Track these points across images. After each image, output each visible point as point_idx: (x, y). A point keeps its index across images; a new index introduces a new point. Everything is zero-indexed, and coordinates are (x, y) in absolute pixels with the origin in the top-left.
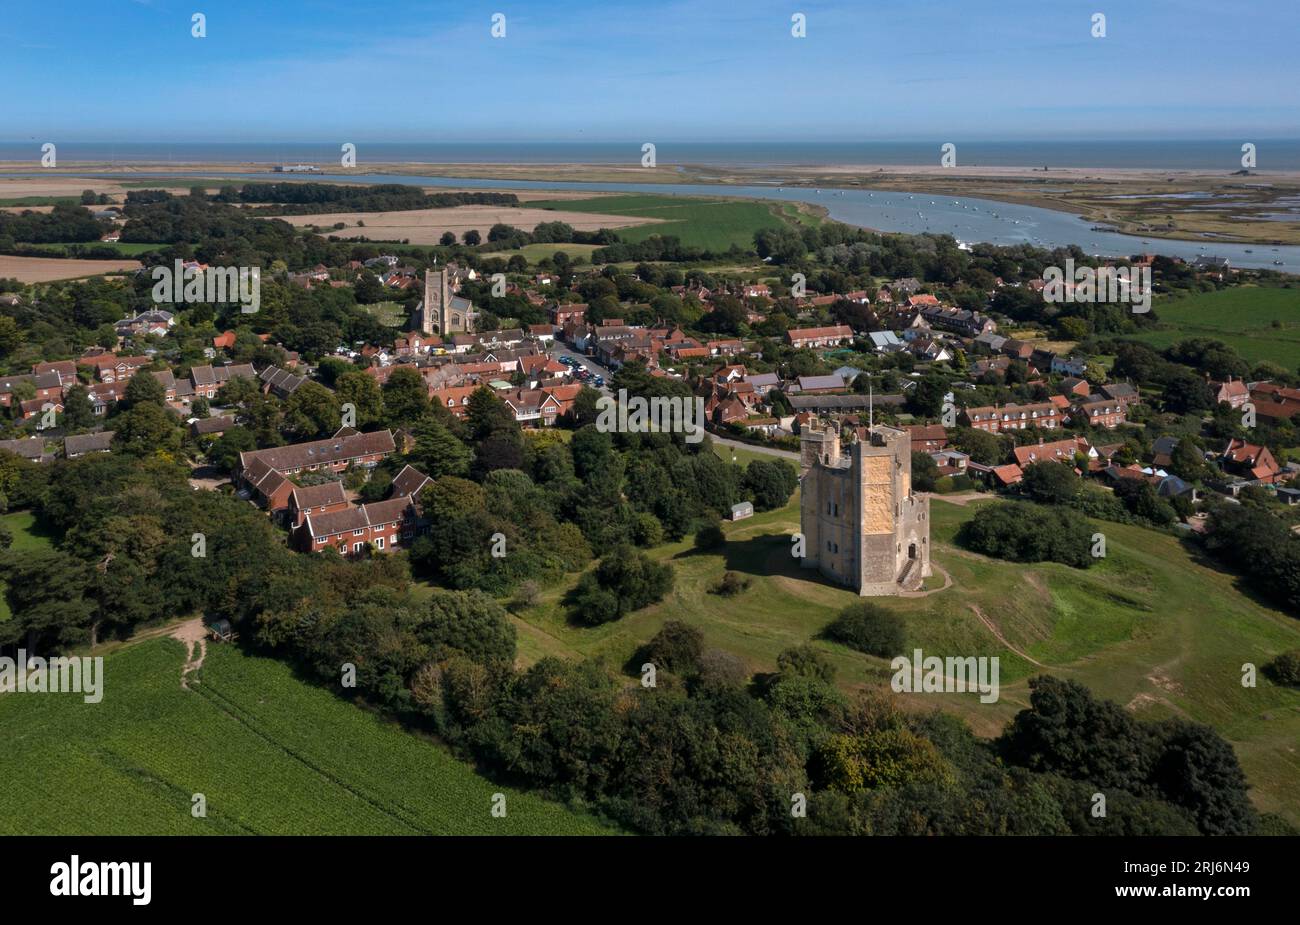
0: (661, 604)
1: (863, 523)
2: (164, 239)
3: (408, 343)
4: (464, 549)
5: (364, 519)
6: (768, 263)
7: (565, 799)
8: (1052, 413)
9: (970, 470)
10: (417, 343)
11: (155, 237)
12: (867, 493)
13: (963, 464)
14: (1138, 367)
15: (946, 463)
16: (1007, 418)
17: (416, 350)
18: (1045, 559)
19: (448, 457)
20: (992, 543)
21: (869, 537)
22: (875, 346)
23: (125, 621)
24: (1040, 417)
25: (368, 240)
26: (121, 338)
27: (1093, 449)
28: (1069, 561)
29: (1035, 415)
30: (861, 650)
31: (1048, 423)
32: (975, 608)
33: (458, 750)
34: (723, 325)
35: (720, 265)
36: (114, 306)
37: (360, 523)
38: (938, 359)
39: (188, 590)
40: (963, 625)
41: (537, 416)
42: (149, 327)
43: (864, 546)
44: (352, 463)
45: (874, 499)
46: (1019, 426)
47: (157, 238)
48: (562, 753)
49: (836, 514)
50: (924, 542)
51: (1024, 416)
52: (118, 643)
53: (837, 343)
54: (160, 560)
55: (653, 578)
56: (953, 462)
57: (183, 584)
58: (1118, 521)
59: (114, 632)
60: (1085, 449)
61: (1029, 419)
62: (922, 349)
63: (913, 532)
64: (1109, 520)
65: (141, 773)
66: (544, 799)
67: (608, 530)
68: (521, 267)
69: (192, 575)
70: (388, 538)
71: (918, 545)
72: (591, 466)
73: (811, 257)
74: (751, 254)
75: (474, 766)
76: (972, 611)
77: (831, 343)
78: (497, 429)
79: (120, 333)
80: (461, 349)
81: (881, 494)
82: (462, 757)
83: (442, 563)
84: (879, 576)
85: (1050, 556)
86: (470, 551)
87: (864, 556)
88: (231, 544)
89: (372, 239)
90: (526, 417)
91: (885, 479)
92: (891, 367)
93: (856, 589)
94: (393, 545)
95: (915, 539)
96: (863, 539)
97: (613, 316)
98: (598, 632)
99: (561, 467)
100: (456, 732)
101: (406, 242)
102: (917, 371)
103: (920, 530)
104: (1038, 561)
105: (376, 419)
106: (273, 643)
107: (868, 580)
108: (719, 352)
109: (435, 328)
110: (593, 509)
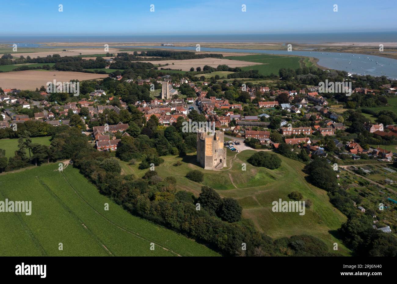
0: (158, 166)
1: (205, 153)
2: (120, 68)
3: (154, 101)
4: (125, 151)
5: (109, 143)
6: (281, 80)
7: (110, 197)
8: (309, 130)
9: (270, 144)
10: (156, 101)
11: (118, 67)
12: (206, 146)
13: (269, 142)
14: (355, 118)
15: (264, 141)
16: (294, 131)
17: (156, 103)
18: (262, 166)
19: (135, 131)
20: (253, 161)
21: (207, 156)
22: (282, 108)
23: (54, 159)
24: (305, 131)
25: (171, 69)
26: (91, 97)
27: (309, 141)
28: (268, 167)
29: (304, 130)
30: (190, 179)
31: (308, 133)
32: (230, 175)
33: (98, 188)
34: (243, 99)
35: (265, 80)
36: (92, 88)
37: (108, 144)
38: (296, 113)
39: (67, 154)
40: (224, 178)
41: (169, 122)
42: (98, 94)
43: (205, 158)
44: (118, 131)
45: (208, 148)
46: (298, 133)
47: (118, 68)
48: (110, 189)
49: (202, 151)
50: (225, 158)
51: (300, 131)
52: (53, 163)
53: (273, 106)
54: (63, 148)
55: (155, 161)
56: (266, 141)
57: (66, 153)
58: (294, 160)
59: (52, 161)
60: (307, 140)
61: (302, 132)
62: (293, 109)
63: (221, 156)
64: (292, 159)
65: (44, 185)
66: (107, 197)
67: (163, 150)
68: (203, 79)
69: (68, 151)
70: (114, 148)
71: (222, 159)
72: (168, 135)
73: (293, 78)
74: (276, 77)
75: (99, 191)
76: (229, 175)
77: (271, 106)
78: (150, 125)
79: (91, 96)
80: (167, 103)
81: (210, 147)
82: (98, 189)
83: (120, 154)
84: (209, 165)
85: (264, 166)
86: (126, 152)
87: (205, 160)
88: (77, 146)
89: (172, 69)
90: (166, 122)
91: (211, 143)
92: (279, 114)
93: (204, 167)
94: (116, 149)
95: (221, 158)
96: (205, 157)
97: (214, 96)
98: (142, 170)
99: (160, 135)
100: (98, 184)
101: (181, 70)
102: (287, 116)
103: (223, 156)
104: (261, 166)
105: (128, 121)
106: (77, 165)
107: (207, 166)
108: (234, 108)
109: (165, 97)
110: (161, 145)
